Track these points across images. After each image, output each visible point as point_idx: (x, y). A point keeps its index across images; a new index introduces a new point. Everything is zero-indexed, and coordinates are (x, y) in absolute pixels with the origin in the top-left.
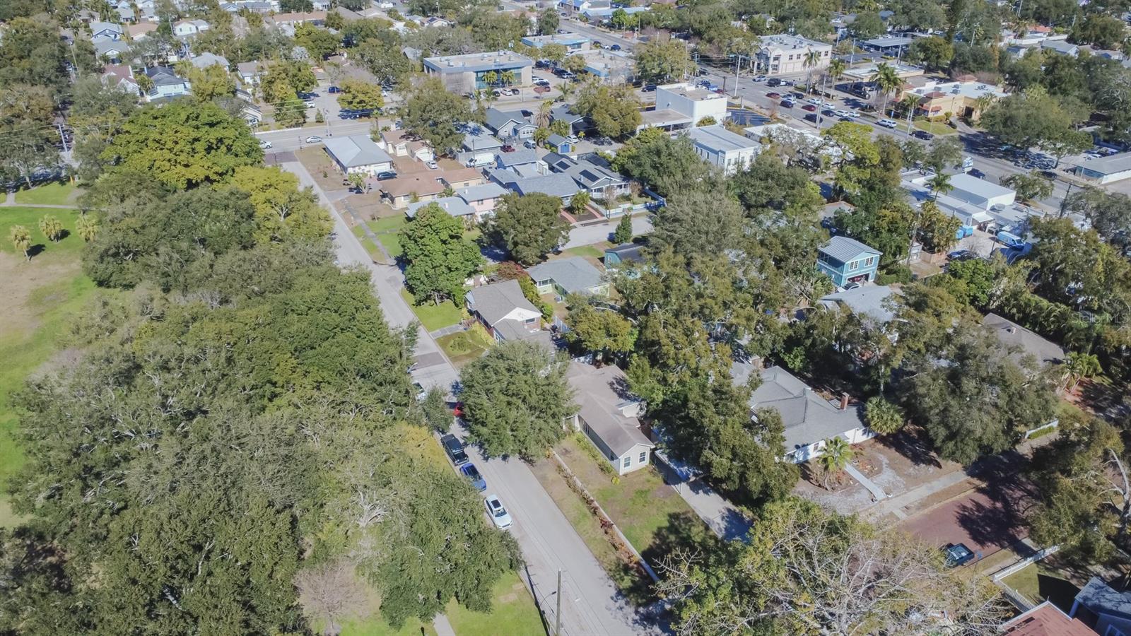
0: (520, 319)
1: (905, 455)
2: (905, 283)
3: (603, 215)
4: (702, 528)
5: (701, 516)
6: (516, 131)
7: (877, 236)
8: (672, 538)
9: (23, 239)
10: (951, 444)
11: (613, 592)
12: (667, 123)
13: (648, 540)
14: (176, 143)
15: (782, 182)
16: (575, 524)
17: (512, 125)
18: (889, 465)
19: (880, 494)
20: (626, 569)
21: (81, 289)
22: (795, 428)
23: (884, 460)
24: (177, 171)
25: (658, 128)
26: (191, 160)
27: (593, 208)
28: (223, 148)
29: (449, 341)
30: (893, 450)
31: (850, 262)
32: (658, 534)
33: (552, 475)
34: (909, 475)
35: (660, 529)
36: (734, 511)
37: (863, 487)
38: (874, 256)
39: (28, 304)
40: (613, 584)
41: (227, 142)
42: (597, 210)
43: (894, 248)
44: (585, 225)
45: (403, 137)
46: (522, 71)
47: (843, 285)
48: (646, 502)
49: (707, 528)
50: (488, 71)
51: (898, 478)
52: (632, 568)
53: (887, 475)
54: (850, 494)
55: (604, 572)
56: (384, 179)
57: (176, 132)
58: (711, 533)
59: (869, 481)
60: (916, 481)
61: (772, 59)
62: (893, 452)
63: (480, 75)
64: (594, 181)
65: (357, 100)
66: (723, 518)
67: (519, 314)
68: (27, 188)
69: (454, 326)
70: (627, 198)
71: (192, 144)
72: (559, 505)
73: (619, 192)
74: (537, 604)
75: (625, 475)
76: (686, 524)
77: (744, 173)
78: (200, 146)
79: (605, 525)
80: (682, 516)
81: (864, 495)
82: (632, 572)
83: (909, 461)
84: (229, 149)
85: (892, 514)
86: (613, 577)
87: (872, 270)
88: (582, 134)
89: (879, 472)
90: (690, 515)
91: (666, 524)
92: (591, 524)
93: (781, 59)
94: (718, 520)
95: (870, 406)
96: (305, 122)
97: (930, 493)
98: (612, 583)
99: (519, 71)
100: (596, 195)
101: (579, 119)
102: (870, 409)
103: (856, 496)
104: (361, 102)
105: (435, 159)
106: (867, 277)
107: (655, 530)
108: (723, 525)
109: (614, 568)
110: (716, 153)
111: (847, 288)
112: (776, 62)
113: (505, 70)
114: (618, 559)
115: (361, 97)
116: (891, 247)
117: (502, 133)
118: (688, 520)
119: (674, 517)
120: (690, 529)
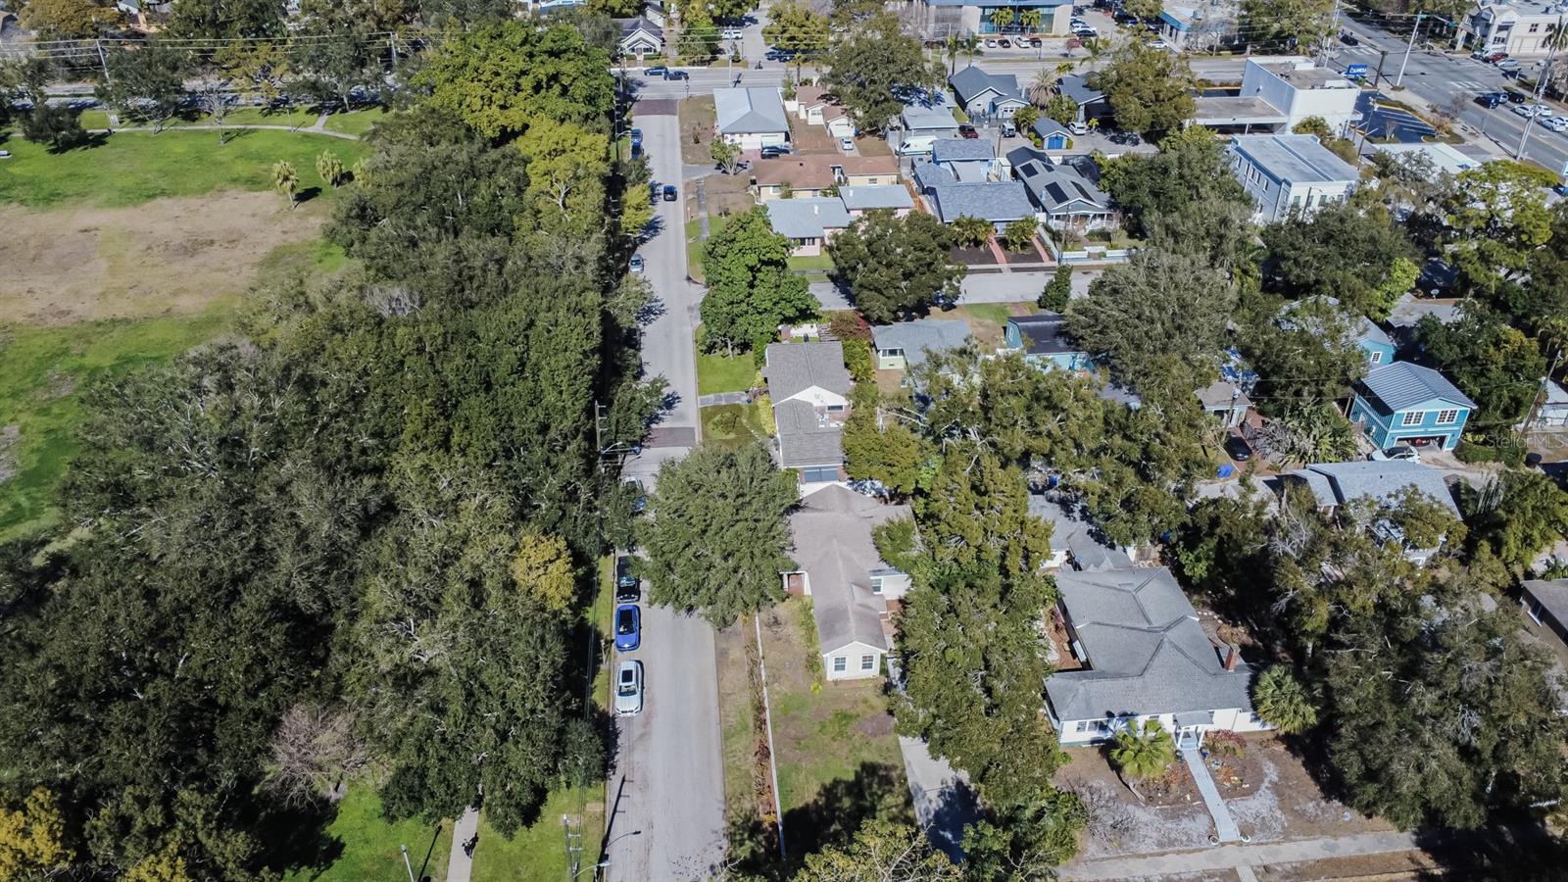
0: (816, 403)
1: (1315, 776)
2: (1510, 465)
3: (1052, 258)
4: (901, 800)
5: (910, 782)
6: (994, 107)
7: (1482, 374)
8: (846, 803)
9: (286, 179)
10: (1371, 789)
11: (719, 857)
12: (1240, 121)
13: (808, 794)
14: (497, 74)
15: (1350, 251)
16: (727, 736)
17: (989, 97)
18: (1275, 788)
19: (1228, 830)
20: (755, 829)
21: (326, 254)
22: (1121, 680)
23: (1271, 772)
24: (490, 112)
25: (1208, 127)
26: (512, 99)
27: (1043, 243)
28: (557, 89)
29: (715, 415)
30: (1299, 761)
31: (1405, 411)
32: (829, 792)
33: (736, 653)
34: (1301, 814)
35: (836, 782)
36: (966, 789)
37: (1205, 809)
38: (1459, 409)
39: (261, 264)
40: (725, 847)
41: (566, 81)
42: (1047, 250)
43: (1506, 400)
44: (1014, 270)
45: (823, 97)
46: (1056, 11)
47: (1386, 447)
48: (841, 733)
49: (909, 803)
50: (1001, 8)
51: (1278, 813)
52: (764, 831)
53: (1262, 803)
54: (1175, 816)
55: (724, 824)
56: (770, 157)
57: (502, 59)
58: (910, 813)
59: (1223, 803)
60: (1309, 827)
61: (1494, 29)
62: (1297, 767)
63: (988, 12)
64: (1059, 201)
65: (786, 35)
66: (942, 794)
67: (817, 397)
68: (344, 111)
69: (736, 393)
70: (1105, 236)
71: (519, 77)
72: (722, 699)
73: (1097, 225)
74: (605, 842)
75: (836, 682)
76: (880, 785)
77: (1301, 225)
78: (527, 83)
79: (764, 753)
80: (882, 773)
81: (1200, 825)
82: (761, 837)
83: (1314, 789)
84: (565, 91)
85: (1233, 871)
86: (731, 837)
87: (1453, 431)
88: (1094, 122)
89: (1250, 792)
90: (894, 774)
91: (851, 777)
92: (746, 743)
93: (1514, 31)
94: (933, 795)
95: (1266, 679)
96: (714, 59)
97: (1327, 855)
98: (725, 843)
99: (1052, 10)
100: (1054, 224)
101: (1097, 98)
102: (1263, 684)
103: (1185, 823)
104: (792, 38)
105: (857, 134)
106: (1442, 440)
107: (828, 781)
108: (937, 804)
109: (740, 821)
110: (1278, 182)
111: (1390, 453)
112: (1503, 34)
113: (1030, 8)
114: (754, 810)
115: (793, 30)
116: (1499, 397)
117: (972, 107)
118: (887, 781)
119: (869, 769)
120: (881, 797)
